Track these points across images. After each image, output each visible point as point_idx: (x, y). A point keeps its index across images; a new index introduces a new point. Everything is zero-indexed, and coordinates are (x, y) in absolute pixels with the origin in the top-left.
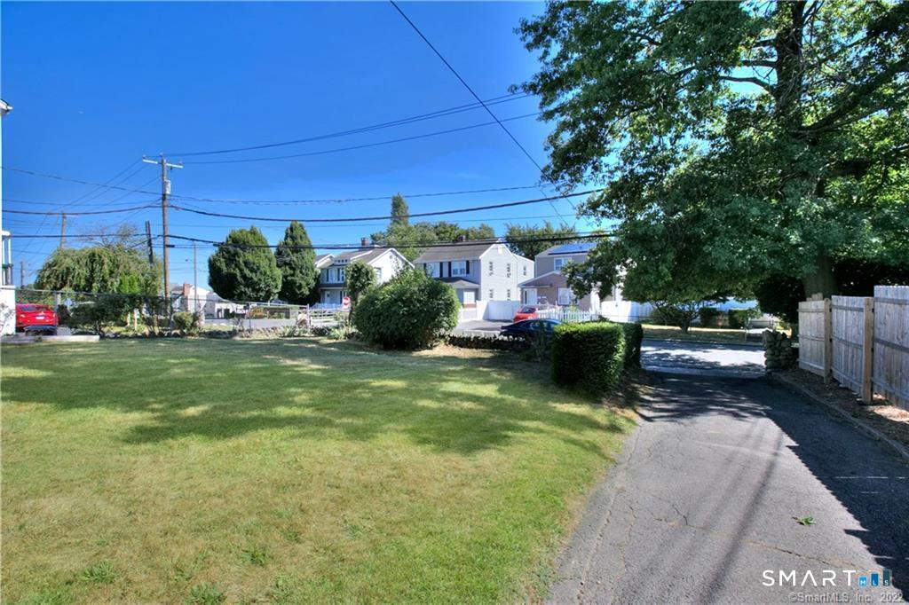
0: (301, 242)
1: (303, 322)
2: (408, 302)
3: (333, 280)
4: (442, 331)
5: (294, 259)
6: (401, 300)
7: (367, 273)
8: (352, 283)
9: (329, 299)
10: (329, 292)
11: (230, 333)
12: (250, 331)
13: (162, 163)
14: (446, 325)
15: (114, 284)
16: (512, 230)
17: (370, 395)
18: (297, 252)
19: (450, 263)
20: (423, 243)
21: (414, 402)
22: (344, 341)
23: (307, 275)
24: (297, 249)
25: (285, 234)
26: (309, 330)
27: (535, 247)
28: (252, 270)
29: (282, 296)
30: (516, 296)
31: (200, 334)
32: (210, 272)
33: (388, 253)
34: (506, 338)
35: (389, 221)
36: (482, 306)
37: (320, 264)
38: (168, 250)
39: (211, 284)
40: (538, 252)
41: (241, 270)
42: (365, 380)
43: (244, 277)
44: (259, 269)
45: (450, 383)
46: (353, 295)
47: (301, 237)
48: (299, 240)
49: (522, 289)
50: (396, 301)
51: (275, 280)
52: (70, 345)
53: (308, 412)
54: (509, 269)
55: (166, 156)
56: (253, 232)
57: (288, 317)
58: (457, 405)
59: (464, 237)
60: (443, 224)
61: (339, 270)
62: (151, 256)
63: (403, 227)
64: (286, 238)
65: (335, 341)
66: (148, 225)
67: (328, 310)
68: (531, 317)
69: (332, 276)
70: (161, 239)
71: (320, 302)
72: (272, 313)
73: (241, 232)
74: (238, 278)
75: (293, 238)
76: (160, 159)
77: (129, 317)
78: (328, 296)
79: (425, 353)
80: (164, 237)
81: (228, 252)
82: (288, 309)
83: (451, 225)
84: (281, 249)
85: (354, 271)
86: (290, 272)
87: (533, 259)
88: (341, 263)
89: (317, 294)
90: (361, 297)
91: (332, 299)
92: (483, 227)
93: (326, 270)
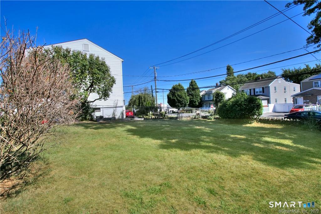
0: (195, 87)
1: (198, 114)
2: (240, 105)
3: (207, 99)
4: (255, 117)
5: (193, 92)
6: (237, 105)
7: (221, 95)
8: (216, 99)
9: (205, 106)
10: (205, 104)
11: (176, 117)
12: (182, 117)
13: (154, 68)
14: (257, 114)
15: (145, 104)
16: (285, 71)
17: (232, 140)
18: (194, 90)
19: (254, 89)
20: (241, 82)
21: (252, 144)
22: (214, 120)
23: (197, 98)
24: (194, 89)
25: (189, 85)
26: (201, 117)
27: (300, 77)
28: (180, 98)
29: (190, 106)
30: (290, 101)
31: (168, 118)
32: (168, 99)
33: (227, 87)
34: (288, 120)
35: (226, 75)
36: (271, 106)
37: (201, 94)
38: (157, 93)
39: (168, 102)
40: (301, 80)
41: (177, 98)
42: (228, 135)
43: (178, 100)
44: (182, 97)
45: (266, 138)
46: (216, 104)
47: (195, 85)
48: (194, 86)
49: (294, 98)
50: (235, 105)
51: (187, 100)
52: (138, 121)
53: (211, 144)
54: (285, 89)
55: (155, 65)
56: (179, 85)
57: (192, 113)
58: (273, 147)
59: (260, 78)
60: (249, 74)
61: (208, 95)
62: (153, 95)
63: (232, 77)
64: (190, 86)
65: (210, 120)
66: (151, 86)
67: (205, 110)
68: (300, 110)
69: (206, 98)
70: (155, 90)
71: (202, 107)
72: (187, 111)
73: (176, 85)
74: (176, 100)
75: (192, 86)
76: (153, 67)
77: (149, 113)
78: (205, 105)
79: (248, 125)
80: (156, 89)
81: (172, 92)
82: (192, 110)
83: (254, 73)
84: (188, 90)
85: (216, 95)
86: (191, 97)
87: (299, 83)
88: (209, 93)
89: (201, 104)
90: (219, 104)
91: (206, 106)
92: (270, 72)
93: (203, 96)
